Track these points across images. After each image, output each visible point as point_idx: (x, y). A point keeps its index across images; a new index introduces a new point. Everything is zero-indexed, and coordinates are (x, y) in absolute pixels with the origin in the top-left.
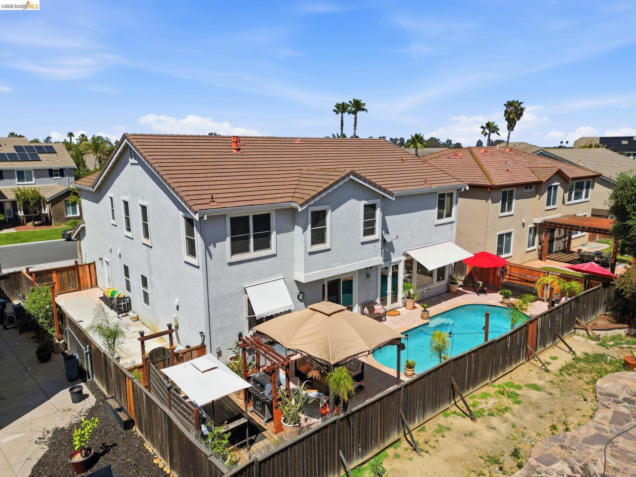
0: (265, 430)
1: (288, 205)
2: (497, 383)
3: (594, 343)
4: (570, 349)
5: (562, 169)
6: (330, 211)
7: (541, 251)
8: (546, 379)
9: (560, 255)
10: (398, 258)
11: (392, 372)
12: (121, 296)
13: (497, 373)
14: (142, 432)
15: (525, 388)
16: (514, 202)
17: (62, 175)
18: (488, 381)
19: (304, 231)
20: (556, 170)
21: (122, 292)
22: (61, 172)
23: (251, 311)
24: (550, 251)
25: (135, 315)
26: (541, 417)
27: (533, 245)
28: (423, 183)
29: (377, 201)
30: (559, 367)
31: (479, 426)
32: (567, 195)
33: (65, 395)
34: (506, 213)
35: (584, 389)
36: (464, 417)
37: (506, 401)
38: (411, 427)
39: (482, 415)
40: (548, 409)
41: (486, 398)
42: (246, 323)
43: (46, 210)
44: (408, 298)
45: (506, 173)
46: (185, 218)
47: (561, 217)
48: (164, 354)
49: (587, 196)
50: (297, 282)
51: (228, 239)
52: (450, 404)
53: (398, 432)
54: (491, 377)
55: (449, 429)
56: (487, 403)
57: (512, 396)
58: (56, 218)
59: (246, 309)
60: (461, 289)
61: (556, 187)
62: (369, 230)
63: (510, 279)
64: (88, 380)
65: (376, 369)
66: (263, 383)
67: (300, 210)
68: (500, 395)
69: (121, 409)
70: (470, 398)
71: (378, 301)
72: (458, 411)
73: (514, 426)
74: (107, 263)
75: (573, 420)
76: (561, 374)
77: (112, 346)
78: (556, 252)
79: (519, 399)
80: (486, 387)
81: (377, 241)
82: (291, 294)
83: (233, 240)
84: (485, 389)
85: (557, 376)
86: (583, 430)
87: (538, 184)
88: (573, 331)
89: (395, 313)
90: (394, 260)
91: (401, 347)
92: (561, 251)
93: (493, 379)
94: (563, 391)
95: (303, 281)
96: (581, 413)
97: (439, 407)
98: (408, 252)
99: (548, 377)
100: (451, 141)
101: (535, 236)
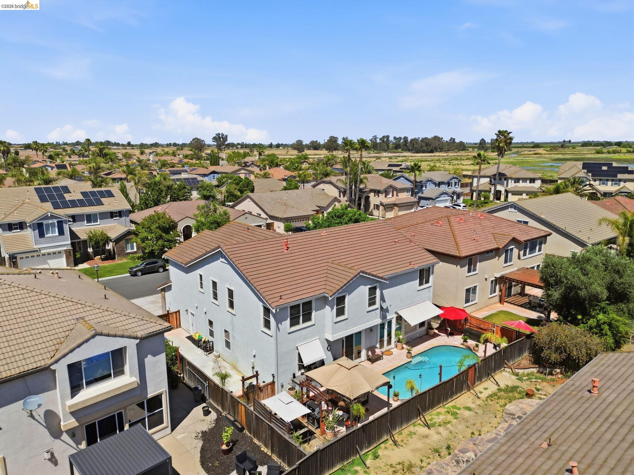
0: (315, 433)
1: (322, 295)
2: (447, 406)
3: (514, 377)
4: (497, 383)
5: (515, 237)
6: (347, 296)
7: (501, 297)
8: (477, 403)
9: (516, 298)
10: (391, 316)
11: (385, 398)
12: (206, 340)
13: (447, 400)
14: (251, 434)
15: (462, 409)
16: (478, 264)
17: (120, 216)
18: (441, 405)
19: (332, 310)
20: (511, 238)
21: (206, 337)
22: (120, 214)
23: (300, 360)
24: (509, 295)
25: (218, 354)
26: (468, 427)
27: (495, 292)
28: (408, 264)
29: (377, 285)
30: (487, 395)
31: (432, 432)
32: (522, 253)
33: (198, 411)
34: (472, 273)
35: (498, 410)
36: (424, 427)
37: (450, 417)
38: (394, 433)
39: (435, 426)
40: (472, 422)
41: (438, 415)
42: (297, 367)
43: (110, 246)
44: (398, 342)
45: (473, 242)
46: (263, 306)
47: (516, 271)
48: (253, 388)
49: (540, 250)
50: (327, 340)
51: (289, 319)
52: (417, 419)
53: (387, 435)
54: (443, 402)
55: (415, 434)
56: (438, 418)
57: (454, 414)
58: (119, 254)
59: (297, 359)
60: (436, 331)
61: (512, 249)
62: (372, 302)
63: (470, 326)
64: (207, 402)
65: (376, 396)
66: (314, 408)
67: (330, 299)
68: (447, 414)
69: (236, 421)
70: (429, 415)
71: (378, 346)
72: (422, 423)
73: (451, 432)
74: (193, 315)
75: (485, 429)
76: (487, 400)
77: (223, 384)
78: (514, 295)
79: (458, 416)
80: (440, 408)
81: (377, 309)
82: (323, 347)
83: (291, 319)
84: (439, 410)
85: (484, 401)
86: (489, 434)
87: (497, 249)
88: (503, 369)
89: (389, 353)
90: (389, 318)
91: (390, 387)
92: (518, 294)
93: (444, 404)
94: (484, 411)
95: (331, 340)
96: (491, 425)
97: (411, 421)
98: (398, 312)
99: (479, 402)
100: (454, 139)
101: (496, 285)
